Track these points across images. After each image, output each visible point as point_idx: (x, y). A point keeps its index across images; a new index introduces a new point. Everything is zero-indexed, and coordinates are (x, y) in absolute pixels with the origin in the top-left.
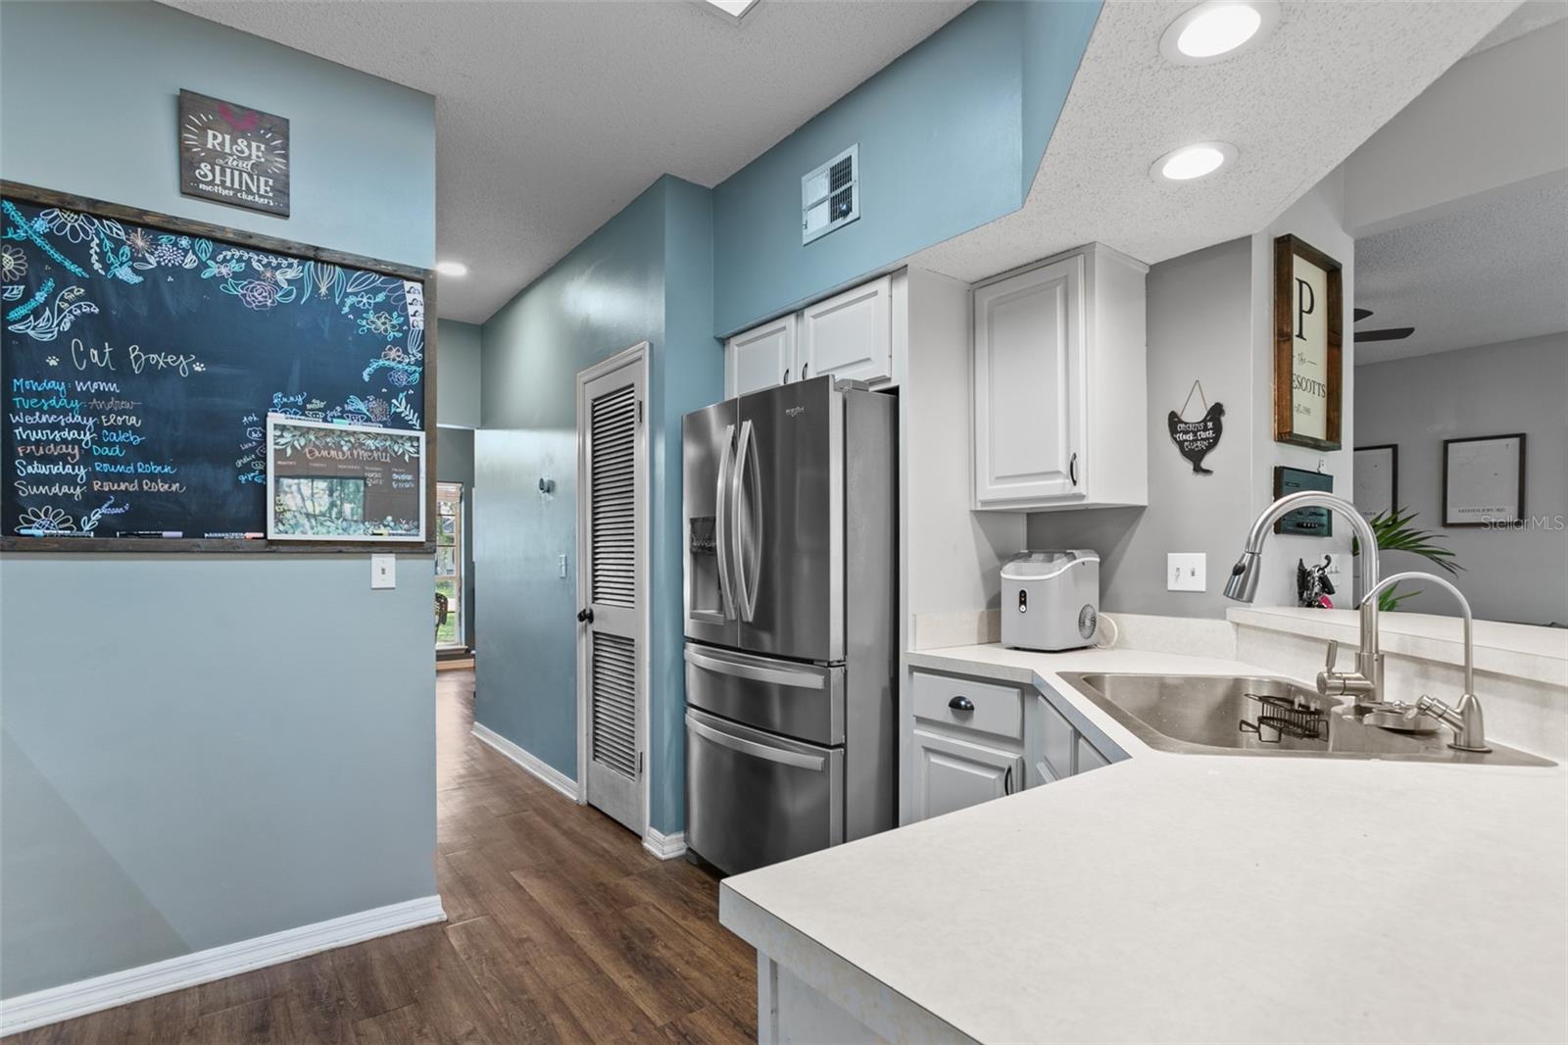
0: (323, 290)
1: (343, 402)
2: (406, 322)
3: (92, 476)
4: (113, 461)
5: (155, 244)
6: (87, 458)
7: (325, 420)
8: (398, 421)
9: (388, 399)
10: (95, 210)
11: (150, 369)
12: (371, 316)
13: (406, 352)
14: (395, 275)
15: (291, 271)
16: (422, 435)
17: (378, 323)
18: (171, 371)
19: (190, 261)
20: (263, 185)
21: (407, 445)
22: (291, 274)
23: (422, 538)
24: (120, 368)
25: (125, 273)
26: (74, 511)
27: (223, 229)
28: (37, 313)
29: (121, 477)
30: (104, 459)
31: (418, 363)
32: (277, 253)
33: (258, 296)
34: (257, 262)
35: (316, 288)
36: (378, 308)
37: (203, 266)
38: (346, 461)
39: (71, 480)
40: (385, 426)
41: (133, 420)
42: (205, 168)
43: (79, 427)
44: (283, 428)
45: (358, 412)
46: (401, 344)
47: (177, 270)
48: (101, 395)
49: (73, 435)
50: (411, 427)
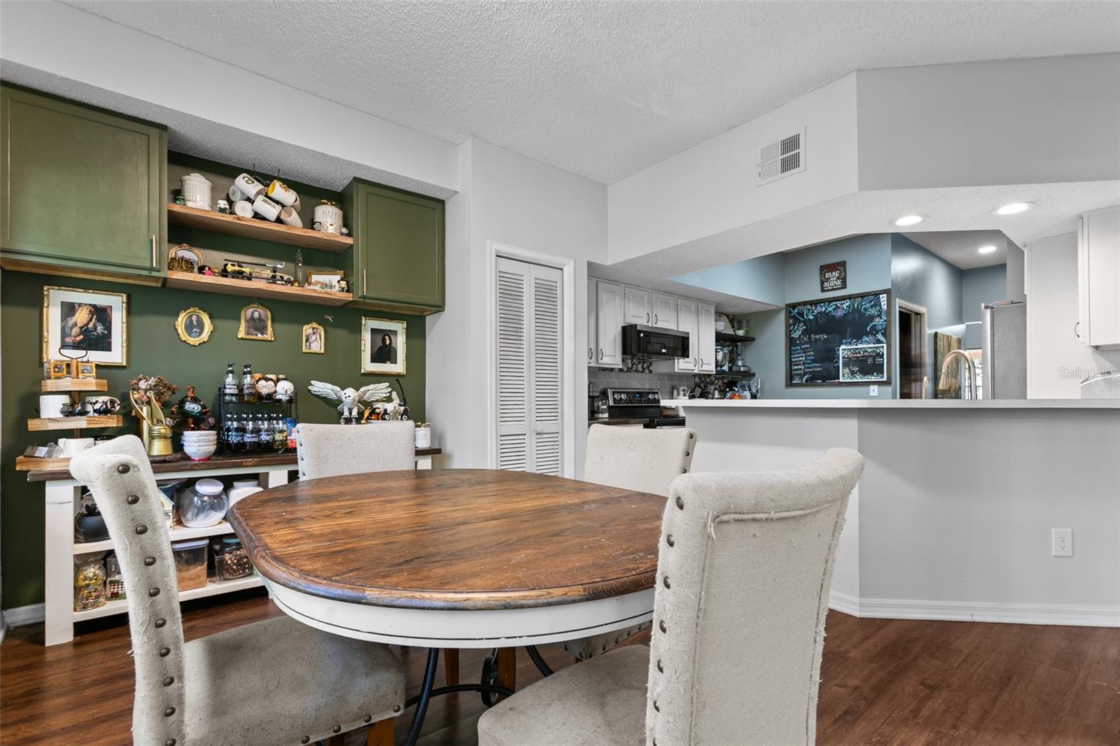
0: (856, 306)
1: (861, 338)
2: (881, 308)
3: (805, 368)
4: (809, 364)
5: (816, 307)
6: (804, 364)
7: (856, 345)
8: (879, 342)
9: (875, 334)
10: (804, 303)
11: (815, 339)
12: (870, 310)
13: (881, 318)
14: (876, 294)
15: (847, 303)
16: (885, 345)
17: (873, 312)
18: (820, 339)
19: (823, 309)
20: (839, 282)
21: (881, 349)
22: (847, 304)
23: (885, 379)
24: (810, 342)
25: (811, 317)
26: (802, 376)
27: (830, 298)
28: (795, 331)
29: (810, 368)
30: (807, 363)
31: (885, 321)
32: (843, 300)
33: (840, 313)
34: (838, 304)
35: (854, 306)
36: (872, 307)
37: (826, 309)
38: (862, 357)
39: (801, 369)
40: (874, 344)
41: (812, 353)
42: (826, 283)
43: (802, 357)
44: (845, 349)
45: (866, 341)
46: (879, 316)
47: (821, 313)
48: (807, 348)
49: (801, 359)
50: (883, 343)
